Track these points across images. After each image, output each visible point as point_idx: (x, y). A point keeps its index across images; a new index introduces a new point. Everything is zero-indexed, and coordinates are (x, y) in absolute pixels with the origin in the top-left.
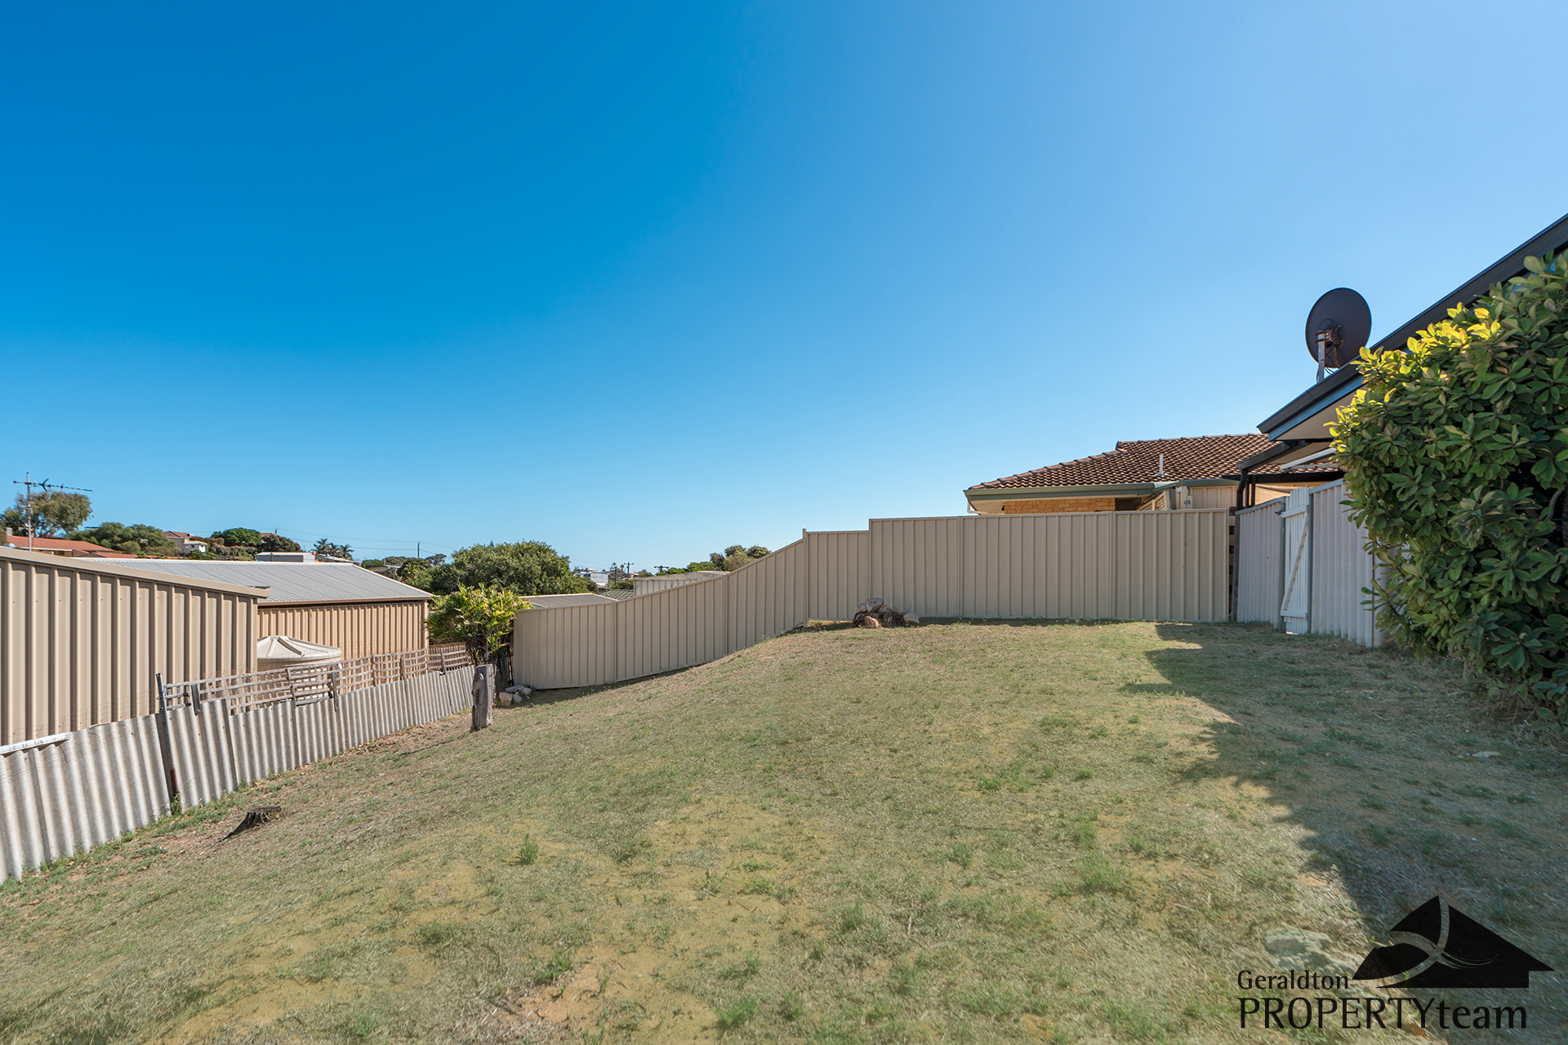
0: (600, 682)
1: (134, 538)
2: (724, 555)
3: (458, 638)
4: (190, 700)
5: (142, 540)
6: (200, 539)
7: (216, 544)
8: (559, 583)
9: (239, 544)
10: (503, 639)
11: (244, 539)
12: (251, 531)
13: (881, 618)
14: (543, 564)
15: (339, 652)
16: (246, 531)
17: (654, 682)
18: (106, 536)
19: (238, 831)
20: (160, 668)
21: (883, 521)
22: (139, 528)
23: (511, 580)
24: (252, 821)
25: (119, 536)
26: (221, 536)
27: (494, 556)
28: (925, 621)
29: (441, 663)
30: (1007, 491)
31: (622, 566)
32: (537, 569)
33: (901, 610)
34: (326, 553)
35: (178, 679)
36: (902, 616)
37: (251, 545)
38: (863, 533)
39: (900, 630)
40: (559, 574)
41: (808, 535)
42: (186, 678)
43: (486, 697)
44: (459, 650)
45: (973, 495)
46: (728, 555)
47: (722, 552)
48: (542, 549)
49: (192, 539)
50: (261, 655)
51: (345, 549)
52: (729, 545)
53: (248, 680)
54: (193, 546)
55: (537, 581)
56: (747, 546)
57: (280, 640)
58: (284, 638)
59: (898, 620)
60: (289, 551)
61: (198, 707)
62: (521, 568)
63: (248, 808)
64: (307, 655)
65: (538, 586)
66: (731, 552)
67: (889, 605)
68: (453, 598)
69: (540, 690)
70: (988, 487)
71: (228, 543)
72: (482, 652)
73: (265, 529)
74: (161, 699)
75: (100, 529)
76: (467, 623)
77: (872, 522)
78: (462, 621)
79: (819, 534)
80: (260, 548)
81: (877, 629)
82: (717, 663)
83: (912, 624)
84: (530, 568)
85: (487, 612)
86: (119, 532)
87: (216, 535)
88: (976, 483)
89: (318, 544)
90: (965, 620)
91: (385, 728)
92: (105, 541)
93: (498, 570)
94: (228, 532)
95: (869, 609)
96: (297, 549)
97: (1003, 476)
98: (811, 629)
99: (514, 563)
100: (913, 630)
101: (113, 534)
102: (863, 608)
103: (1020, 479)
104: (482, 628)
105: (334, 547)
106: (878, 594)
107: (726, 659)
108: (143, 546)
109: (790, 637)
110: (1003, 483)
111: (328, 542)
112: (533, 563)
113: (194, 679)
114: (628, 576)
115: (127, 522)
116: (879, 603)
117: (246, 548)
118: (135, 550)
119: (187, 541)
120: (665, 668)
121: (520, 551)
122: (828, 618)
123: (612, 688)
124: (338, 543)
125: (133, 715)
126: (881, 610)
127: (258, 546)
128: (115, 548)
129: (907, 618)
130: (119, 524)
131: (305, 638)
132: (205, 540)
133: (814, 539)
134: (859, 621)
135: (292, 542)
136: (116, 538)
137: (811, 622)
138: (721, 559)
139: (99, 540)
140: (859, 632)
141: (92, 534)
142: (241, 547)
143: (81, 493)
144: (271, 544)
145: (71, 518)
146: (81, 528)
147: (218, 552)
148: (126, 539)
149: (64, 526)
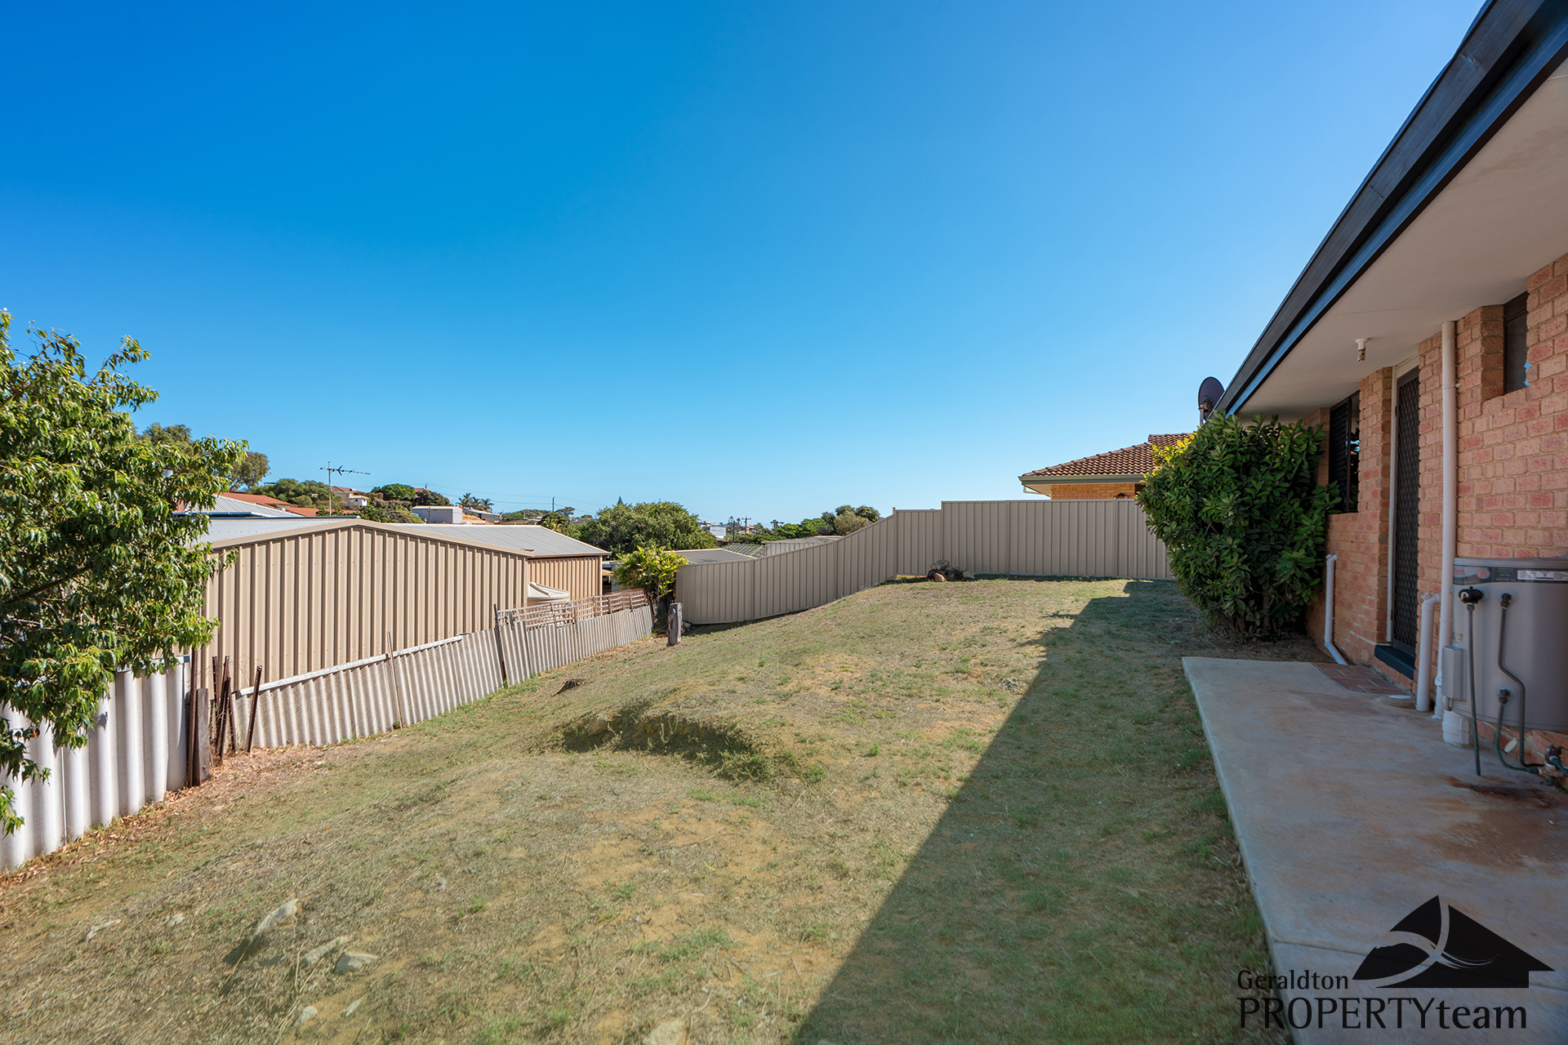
0: (741, 619)
1: (306, 493)
2: (835, 514)
3: (638, 585)
4: (509, 621)
5: (313, 495)
6: (362, 494)
7: (376, 498)
8: (690, 538)
9: (396, 499)
10: (670, 586)
11: (400, 494)
12: (406, 487)
13: (946, 575)
14: (675, 522)
15: (568, 594)
16: (402, 487)
17: (784, 618)
18: (281, 491)
19: (562, 690)
20: (495, 601)
21: (952, 503)
22: (311, 484)
23: (649, 536)
24: (570, 685)
25: (294, 491)
26: (380, 491)
27: (635, 516)
28: (977, 577)
29: (630, 604)
30: (1052, 477)
31: (739, 520)
32: (672, 527)
33: (962, 568)
34: (469, 506)
35: (503, 609)
36: (961, 573)
37: (406, 499)
38: (938, 511)
39: (959, 584)
40: (689, 531)
41: (897, 512)
42: (507, 608)
43: (677, 624)
44: (639, 595)
45: (1027, 481)
46: (838, 514)
47: (832, 511)
48: (675, 509)
49: (355, 494)
50: (530, 595)
51: (486, 502)
52: (839, 505)
53: (522, 612)
54: (357, 500)
55: (672, 537)
56: (856, 506)
57: (531, 585)
58: (534, 584)
59: (957, 576)
60: (439, 505)
61: (512, 625)
62: (657, 526)
63: (568, 679)
64: (552, 596)
65: (672, 541)
66: (841, 511)
67: (955, 565)
68: (635, 556)
69: (699, 625)
70: (1038, 474)
71: (386, 498)
72: (655, 596)
73: (418, 485)
74: (496, 619)
75: (278, 484)
76: (644, 574)
77: (944, 503)
78: (641, 573)
79: (904, 511)
80: (415, 502)
81: (943, 583)
82: (829, 605)
83: (970, 579)
84: (665, 526)
85: (659, 567)
86: (293, 487)
87: (376, 491)
88: (1029, 471)
89: (463, 498)
90: (1003, 576)
91: (601, 646)
92: (281, 496)
93: (637, 527)
94: (386, 487)
95: (939, 568)
96: (447, 503)
97: (1051, 465)
98: (898, 582)
99: (651, 521)
100: (967, 583)
101: (287, 490)
102: (934, 567)
103: (1063, 468)
104: (656, 577)
105: (476, 501)
106: (948, 558)
107: (835, 602)
108: (313, 499)
109: (881, 587)
110: (1050, 471)
111: (471, 496)
112: (667, 521)
113: (511, 609)
114: (744, 529)
115: (300, 478)
116: (946, 564)
117: (402, 502)
118: (308, 504)
119: (351, 496)
120: (790, 608)
121: (656, 511)
122: (911, 574)
123: (753, 623)
124: (480, 497)
125: (490, 628)
126: (947, 569)
127: (412, 500)
128: (290, 502)
129: (965, 574)
130: (294, 480)
131: (547, 585)
132: (367, 495)
133: (901, 515)
134: (931, 577)
135: (442, 497)
136: (291, 493)
137: (899, 577)
138: (833, 518)
139: (277, 495)
140: (927, 584)
141: (271, 489)
142: (398, 501)
143: (260, 452)
144: (424, 498)
145: (252, 474)
146: (261, 483)
147: (378, 505)
148: (299, 494)
149: (246, 482)
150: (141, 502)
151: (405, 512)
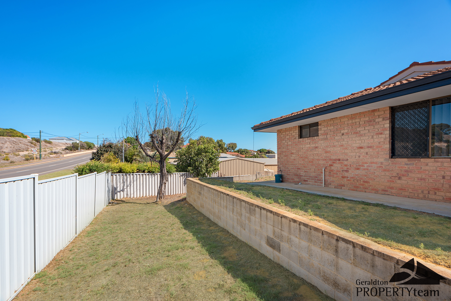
6: (255, 151)
7: (258, 152)
9: (262, 152)
12: (265, 149)
22: (245, 149)
37: (265, 152)
58: (267, 169)
71: (260, 152)
73: (268, 149)
75: (239, 150)
80: (267, 153)
87: (258, 150)
92: (239, 152)
94: (260, 150)
96: (274, 153)
108: (245, 153)
119: (253, 152)
127: (266, 152)
128: (241, 154)
130: (242, 149)
132: (256, 152)
136: (241, 152)
141: (237, 151)
142: (263, 153)
143: (235, 143)
144: (269, 152)
145: (234, 148)
146: (236, 150)
147: (259, 154)
148: (242, 152)
149: (233, 150)
150: (214, 156)
151: (264, 156)
